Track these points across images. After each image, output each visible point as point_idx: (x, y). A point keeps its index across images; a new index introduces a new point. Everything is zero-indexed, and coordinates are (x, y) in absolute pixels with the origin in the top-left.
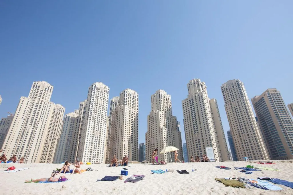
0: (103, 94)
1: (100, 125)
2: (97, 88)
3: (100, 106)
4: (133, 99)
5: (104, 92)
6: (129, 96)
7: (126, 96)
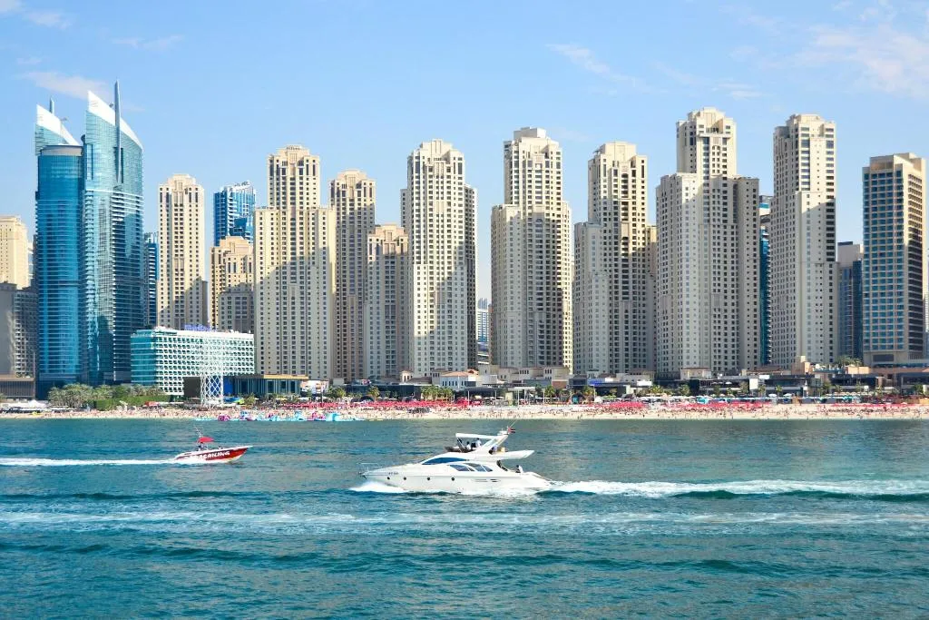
0: (446, 180)
1: (446, 257)
2: (425, 167)
3: (441, 218)
4: (541, 171)
5: (446, 174)
6: (524, 166)
7: (514, 169)
